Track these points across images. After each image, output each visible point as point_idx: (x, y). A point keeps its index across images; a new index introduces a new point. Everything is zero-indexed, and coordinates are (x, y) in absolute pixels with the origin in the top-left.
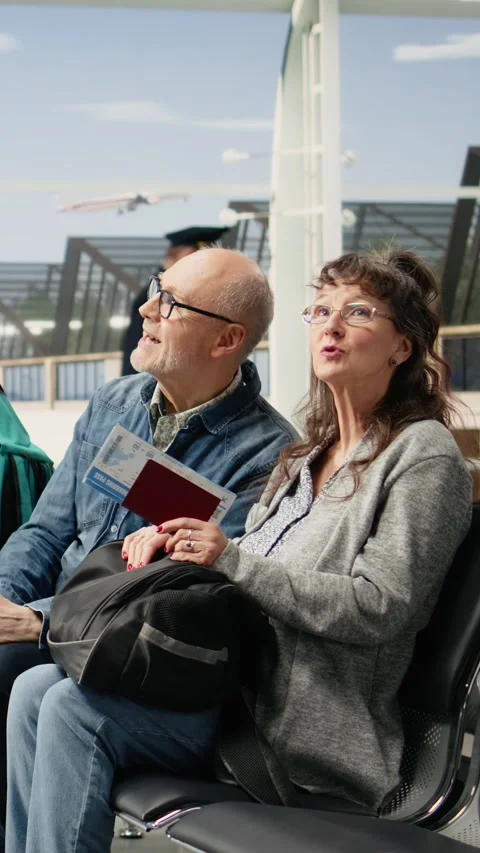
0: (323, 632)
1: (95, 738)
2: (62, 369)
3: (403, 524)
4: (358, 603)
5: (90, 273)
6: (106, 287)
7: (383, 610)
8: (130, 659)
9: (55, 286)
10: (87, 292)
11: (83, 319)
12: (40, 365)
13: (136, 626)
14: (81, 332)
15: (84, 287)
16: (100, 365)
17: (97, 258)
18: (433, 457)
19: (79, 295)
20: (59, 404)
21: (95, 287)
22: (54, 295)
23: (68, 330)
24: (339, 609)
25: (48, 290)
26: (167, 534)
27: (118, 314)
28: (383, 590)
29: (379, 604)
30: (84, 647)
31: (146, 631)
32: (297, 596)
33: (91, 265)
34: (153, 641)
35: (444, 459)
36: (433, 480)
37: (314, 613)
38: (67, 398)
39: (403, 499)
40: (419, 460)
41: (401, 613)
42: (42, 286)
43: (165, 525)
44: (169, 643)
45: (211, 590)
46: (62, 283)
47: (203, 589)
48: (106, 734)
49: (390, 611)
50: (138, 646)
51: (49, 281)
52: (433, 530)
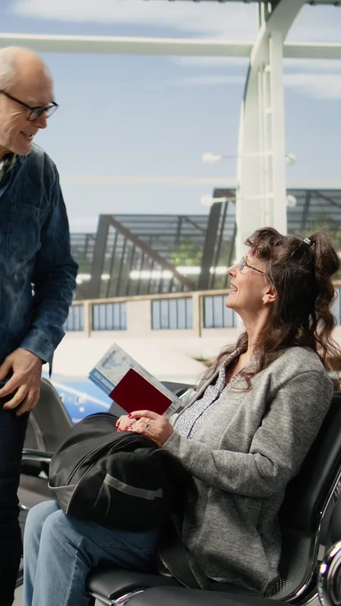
0: (236, 490)
1: (77, 551)
2: (96, 308)
3: (287, 416)
4: (258, 470)
5: (116, 240)
6: (127, 250)
7: (275, 474)
8: (98, 497)
9: (91, 250)
10: (114, 253)
11: (111, 273)
12: (81, 305)
13: (101, 476)
14: (110, 282)
15: (111, 250)
16: (123, 305)
17: (121, 229)
18: (307, 372)
19: (108, 256)
20: (94, 334)
21: (119, 250)
22: (90, 256)
23: (100, 281)
24: (247, 474)
25: (86, 252)
26: (134, 420)
27: (136, 269)
28: (274, 461)
29: (272, 470)
30: (70, 490)
31: (108, 478)
32: (218, 467)
33: (116, 235)
34: (112, 486)
35: (314, 373)
36: (308, 387)
37: (230, 478)
38: (100, 329)
39: (288, 398)
40: (298, 373)
41: (286, 475)
42: (82, 250)
43: (133, 413)
44: (123, 486)
45: (149, 452)
46: (95, 247)
47: (143, 452)
48: (84, 548)
49: (279, 474)
50: (103, 490)
51: (87, 246)
52: (306, 420)
